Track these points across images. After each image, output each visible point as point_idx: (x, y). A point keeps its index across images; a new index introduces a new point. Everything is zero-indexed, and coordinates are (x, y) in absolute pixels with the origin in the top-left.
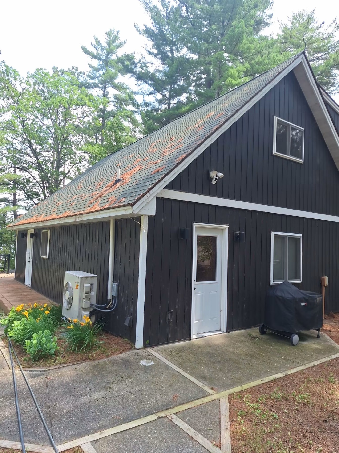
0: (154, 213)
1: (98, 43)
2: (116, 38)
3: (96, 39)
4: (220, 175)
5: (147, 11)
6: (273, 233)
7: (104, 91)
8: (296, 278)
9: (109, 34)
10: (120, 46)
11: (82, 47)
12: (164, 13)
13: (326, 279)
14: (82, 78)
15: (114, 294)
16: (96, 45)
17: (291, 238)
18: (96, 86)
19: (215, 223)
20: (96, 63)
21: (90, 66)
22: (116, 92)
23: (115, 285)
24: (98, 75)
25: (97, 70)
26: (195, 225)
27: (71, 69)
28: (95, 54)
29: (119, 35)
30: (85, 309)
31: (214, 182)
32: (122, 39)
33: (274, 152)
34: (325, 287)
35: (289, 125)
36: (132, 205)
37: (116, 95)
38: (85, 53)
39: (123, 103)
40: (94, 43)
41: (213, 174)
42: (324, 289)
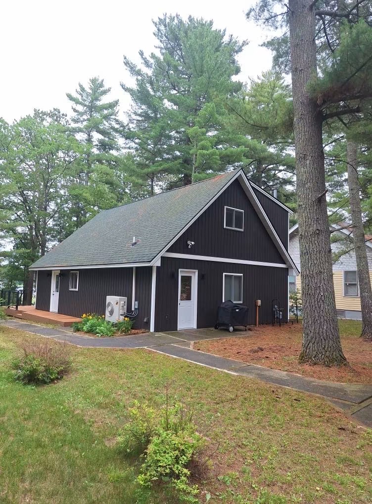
0: (159, 265)
1: (83, 89)
2: (101, 85)
3: (81, 86)
4: (193, 243)
5: (132, 74)
6: (224, 274)
7: (89, 135)
8: (240, 300)
9: (93, 81)
10: (105, 92)
11: (67, 95)
12: (149, 72)
13: (259, 302)
14: (64, 120)
15: (136, 307)
16: (81, 92)
17: (235, 277)
18: (80, 130)
19: (191, 269)
20: (80, 108)
21: (75, 110)
22: (101, 137)
23: (136, 303)
24: (82, 119)
25: (82, 114)
26: (180, 270)
27: (53, 111)
28: (80, 100)
29: (104, 83)
30: (122, 315)
31: (189, 247)
32: (106, 87)
33: (225, 227)
34: (259, 307)
35: (234, 210)
36: (150, 262)
37: (101, 140)
38: (71, 100)
39: (107, 147)
40: (79, 90)
41: (189, 242)
42: (258, 308)
